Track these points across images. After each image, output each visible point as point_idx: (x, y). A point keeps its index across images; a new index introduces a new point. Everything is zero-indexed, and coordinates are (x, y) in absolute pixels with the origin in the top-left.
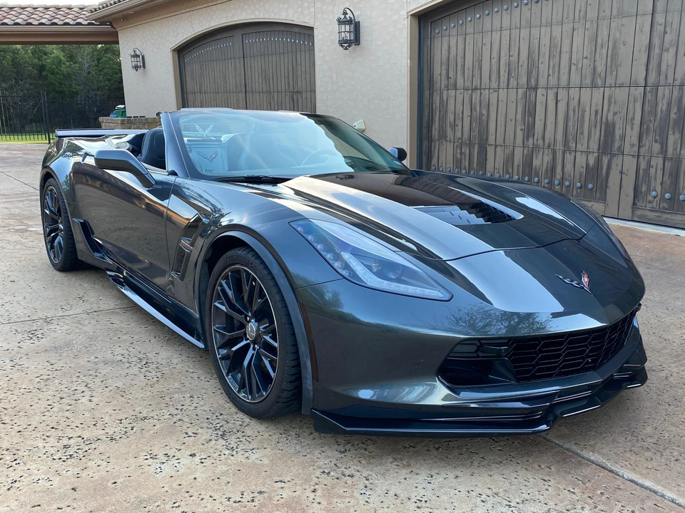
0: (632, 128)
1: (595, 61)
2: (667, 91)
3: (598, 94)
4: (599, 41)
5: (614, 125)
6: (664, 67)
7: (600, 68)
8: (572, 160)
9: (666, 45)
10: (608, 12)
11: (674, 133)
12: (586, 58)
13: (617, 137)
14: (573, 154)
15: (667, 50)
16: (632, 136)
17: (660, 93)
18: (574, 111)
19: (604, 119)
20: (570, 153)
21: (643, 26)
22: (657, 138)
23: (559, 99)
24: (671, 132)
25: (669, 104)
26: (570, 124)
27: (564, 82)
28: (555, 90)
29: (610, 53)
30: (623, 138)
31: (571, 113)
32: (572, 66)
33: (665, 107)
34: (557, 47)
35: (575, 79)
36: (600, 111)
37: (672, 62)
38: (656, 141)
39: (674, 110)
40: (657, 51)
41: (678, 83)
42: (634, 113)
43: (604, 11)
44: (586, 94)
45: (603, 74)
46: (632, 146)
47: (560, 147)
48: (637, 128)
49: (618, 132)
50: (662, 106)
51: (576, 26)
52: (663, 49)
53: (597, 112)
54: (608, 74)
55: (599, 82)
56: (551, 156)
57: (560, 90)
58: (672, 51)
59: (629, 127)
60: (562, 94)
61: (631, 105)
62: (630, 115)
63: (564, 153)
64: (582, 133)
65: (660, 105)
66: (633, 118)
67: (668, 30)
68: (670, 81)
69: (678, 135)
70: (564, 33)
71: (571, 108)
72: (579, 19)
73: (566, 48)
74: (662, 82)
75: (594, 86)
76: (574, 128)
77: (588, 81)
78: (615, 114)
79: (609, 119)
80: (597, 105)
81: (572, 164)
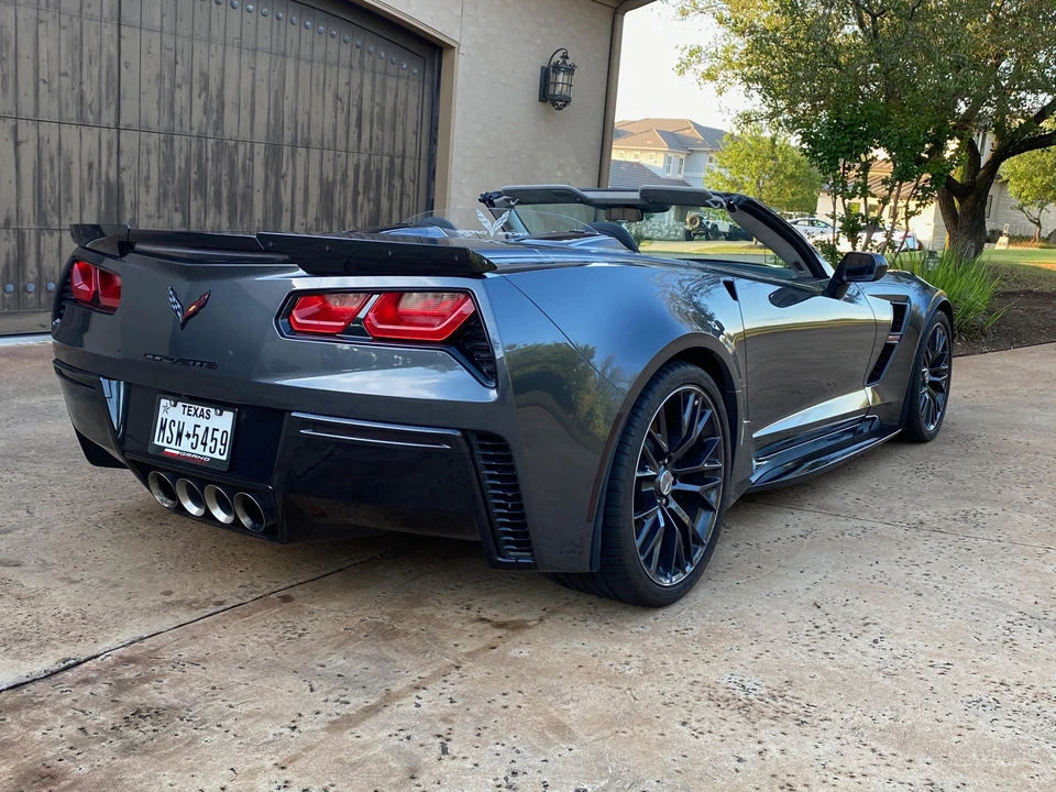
0: (147, 192)
1: (81, 83)
2: (184, 144)
3: (90, 137)
4: (85, 50)
5: (120, 185)
6: (177, 110)
7: (90, 97)
8: (56, 245)
9: (179, 80)
10: (95, 10)
11: (196, 198)
12: (66, 74)
13: (128, 205)
14: (57, 234)
15: (180, 87)
16: (148, 202)
17: (176, 144)
18: (51, 161)
19: (103, 177)
20: (51, 234)
21: (150, 47)
22: (178, 205)
23: (20, 138)
24: (192, 198)
25: (188, 160)
26: (46, 183)
27: (27, 107)
28: (11, 122)
29: (104, 74)
30: (136, 205)
31: (46, 167)
32: (41, 85)
33: (183, 165)
34: (7, 44)
35: (49, 107)
36: (96, 164)
37: (185, 103)
38: (176, 210)
39: (194, 168)
40: (167, 85)
41: (195, 132)
42: (148, 170)
43: (89, 6)
44: (71, 136)
45: (95, 106)
46: (150, 217)
47: (29, 223)
48: (154, 192)
49: (128, 199)
50: (180, 162)
51: (44, 16)
52: (175, 86)
53: (90, 166)
54: (104, 108)
55: (91, 118)
56: (14, 242)
57: (22, 124)
58: (185, 88)
59: (143, 191)
60: (26, 131)
61: (144, 158)
62: (144, 173)
63: (39, 234)
64: (69, 200)
65: (177, 161)
66: (148, 178)
67: (179, 59)
68: (186, 128)
69: (200, 202)
70: (21, 24)
71: (45, 157)
72: (48, 6)
73: (26, 50)
74: (177, 128)
75: (82, 123)
76: (53, 192)
77: (72, 114)
78: (119, 170)
79: (111, 178)
80: (90, 155)
81: (55, 253)
